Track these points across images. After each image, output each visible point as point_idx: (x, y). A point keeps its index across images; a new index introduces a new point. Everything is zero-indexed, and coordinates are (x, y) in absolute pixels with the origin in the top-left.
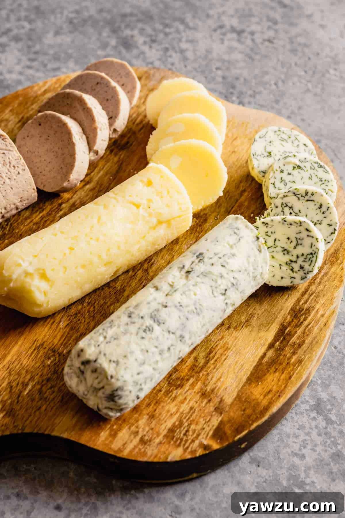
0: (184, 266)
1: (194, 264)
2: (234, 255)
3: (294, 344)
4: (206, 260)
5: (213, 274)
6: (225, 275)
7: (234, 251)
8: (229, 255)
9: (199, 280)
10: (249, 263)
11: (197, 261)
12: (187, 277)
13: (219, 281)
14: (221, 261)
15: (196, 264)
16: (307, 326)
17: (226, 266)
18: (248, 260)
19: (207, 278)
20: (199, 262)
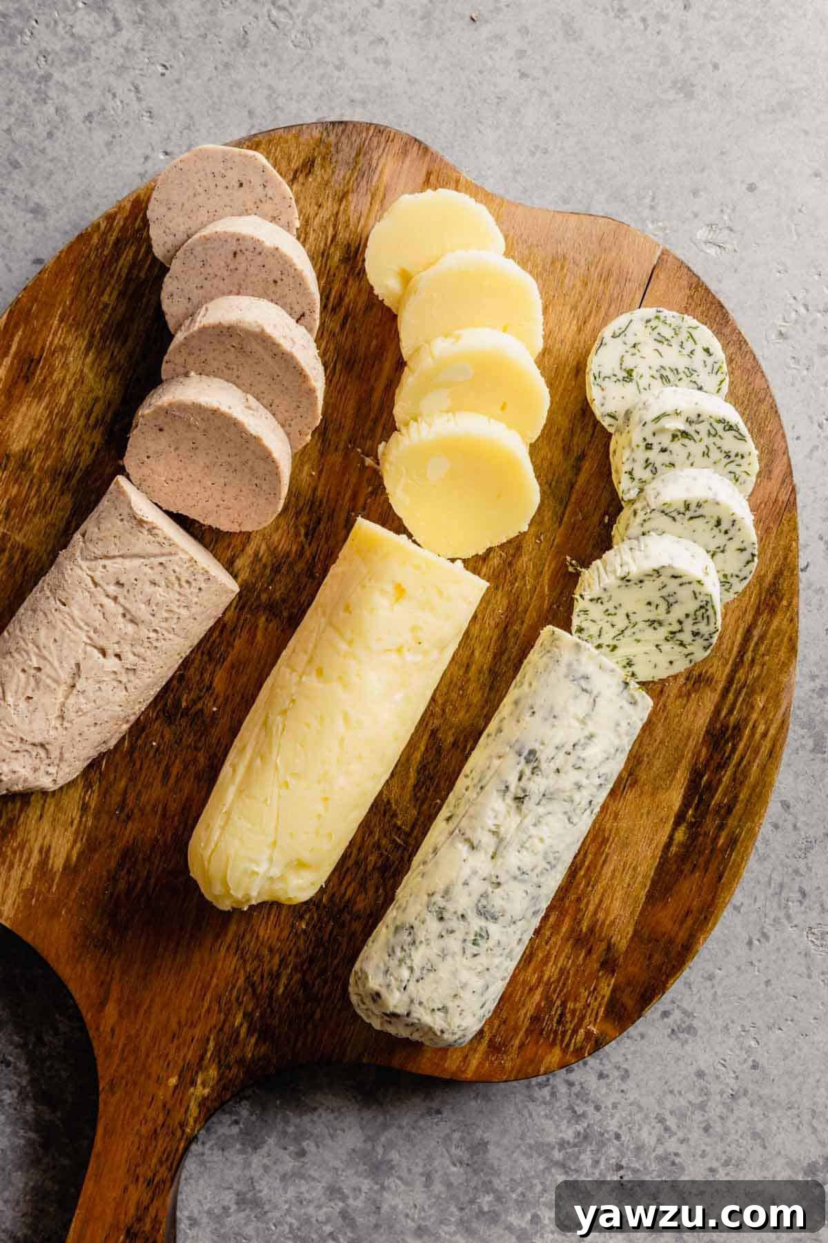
0: (507, 787)
1: (524, 778)
2: (591, 737)
3: (719, 805)
4: (544, 766)
5: (564, 792)
6: (585, 782)
7: (591, 728)
8: (583, 741)
9: (541, 810)
10: (619, 736)
11: (528, 772)
12: (519, 808)
13: (577, 797)
14: (572, 759)
15: (529, 779)
16: (739, 764)
17: (583, 765)
18: (616, 731)
19: (555, 802)
20: (533, 773)
